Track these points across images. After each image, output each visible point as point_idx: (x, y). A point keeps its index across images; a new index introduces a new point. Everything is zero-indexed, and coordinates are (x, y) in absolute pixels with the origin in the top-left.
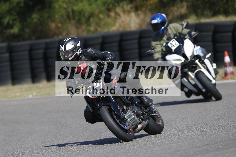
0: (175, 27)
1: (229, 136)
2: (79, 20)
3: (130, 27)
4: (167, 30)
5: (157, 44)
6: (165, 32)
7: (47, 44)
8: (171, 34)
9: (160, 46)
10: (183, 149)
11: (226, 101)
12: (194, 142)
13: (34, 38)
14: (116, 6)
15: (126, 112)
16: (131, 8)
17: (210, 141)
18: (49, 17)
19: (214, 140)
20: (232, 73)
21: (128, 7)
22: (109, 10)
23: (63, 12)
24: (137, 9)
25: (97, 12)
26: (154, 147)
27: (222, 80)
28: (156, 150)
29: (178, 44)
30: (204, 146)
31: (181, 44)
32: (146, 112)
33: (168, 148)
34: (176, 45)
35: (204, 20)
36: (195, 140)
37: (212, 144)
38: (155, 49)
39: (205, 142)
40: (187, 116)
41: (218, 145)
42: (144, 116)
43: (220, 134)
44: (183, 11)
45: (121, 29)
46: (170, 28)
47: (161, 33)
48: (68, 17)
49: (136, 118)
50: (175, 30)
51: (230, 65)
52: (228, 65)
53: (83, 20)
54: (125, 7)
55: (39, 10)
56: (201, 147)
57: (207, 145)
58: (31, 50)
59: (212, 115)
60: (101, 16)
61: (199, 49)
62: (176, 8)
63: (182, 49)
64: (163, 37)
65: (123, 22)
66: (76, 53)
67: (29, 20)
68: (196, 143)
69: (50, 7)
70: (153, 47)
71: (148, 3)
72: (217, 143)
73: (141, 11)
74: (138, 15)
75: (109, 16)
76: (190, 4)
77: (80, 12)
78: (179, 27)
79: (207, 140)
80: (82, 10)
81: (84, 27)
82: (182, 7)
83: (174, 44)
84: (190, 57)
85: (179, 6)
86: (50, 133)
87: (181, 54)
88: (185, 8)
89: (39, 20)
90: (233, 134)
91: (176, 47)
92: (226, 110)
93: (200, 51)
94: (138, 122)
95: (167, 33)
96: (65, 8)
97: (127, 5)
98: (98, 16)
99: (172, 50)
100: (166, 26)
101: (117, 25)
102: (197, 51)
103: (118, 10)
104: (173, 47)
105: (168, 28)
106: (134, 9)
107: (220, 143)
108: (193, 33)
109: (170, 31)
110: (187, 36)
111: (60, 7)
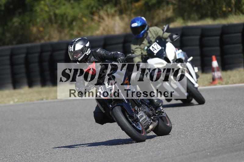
0: (155, 30)
1: (217, 143)
2: (62, 24)
3: (114, 31)
4: (147, 33)
5: (137, 48)
6: (145, 36)
7: (28, 48)
8: (151, 37)
9: (140, 50)
10: (170, 157)
11: (214, 107)
12: (182, 150)
13: (14, 42)
14: (99, 10)
15: (138, 113)
16: (115, 11)
17: (197, 148)
18: (30, 21)
19: (202, 147)
20: (220, 78)
21: (112, 10)
22: (92, 13)
23: (45, 16)
24: (121, 12)
25: (80, 15)
26: (140, 155)
27: (209, 85)
28: (142, 158)
29: (160, 48)
30: (191, 153)
31: (163, 48)
32: (156, 113)
33: (155, 155)
34: (158, 49)
35: (190, 24)
36: (182, 147)
37: (199, 151)
38: (135, 53)
39: (192, 150)
40: (174, 122)
41: (206, 152)
42: (155, 117)
43: (208, 140)
44: (170, 14)
45: (105, 33)
46: (150, 32)
47: (141, 36)
48: (50, 21)
49: (148, 119)
50: (155, 33)
51: (218, 70)
52: (216, 70)
53: (66, 23)
54: (109, 10)
55: (20, 14)
56: (188, 154)
57: (195, 152)
58: (12, 55)
59: (200, 121)
60: (84, 20)
61: (181, 52)
62: (161, 11)
63: (164, 52)
64: (143, 40)
65: (107, 26)
66: (85, 53)
67: (9, 24)
68: (183, 150)
69: (31, 10)
70: (133, 51)
71: (133, 6)
72: (205, 150)
73: (126, 14)
74: (122, 19)
75: (92, 20)
76: (176, 6)
77: (63, 16)
78: (160, 31)
79: (194, 147)
80: (65, 14)
81: (66, 31)
82: (168, 10)
83: (156, 48)
84: (172, 60)
85: (165, 8)
86: (32, 140)
87: (163, 58)
88: (171, 11)
89: (20, 24)
90: (222, 141)
91: (158, 50)
92: (214, 117)
93: (182, 54)
94: (149, 123)
95: (147, 37)
96: (47, 12)
97: (111, 8)
98: (81, 20)
99: (154, 54)
100: (146, 29)
101: (101, 28)
102: (179, 54)
103: (102, 13)
104: (155, 50)
105: (148, 31)
106: (118, 13)
107: (208, 150)
108: (174, 36)
109: (150, 35)
110: (169, 40)
111: (42, 10)
